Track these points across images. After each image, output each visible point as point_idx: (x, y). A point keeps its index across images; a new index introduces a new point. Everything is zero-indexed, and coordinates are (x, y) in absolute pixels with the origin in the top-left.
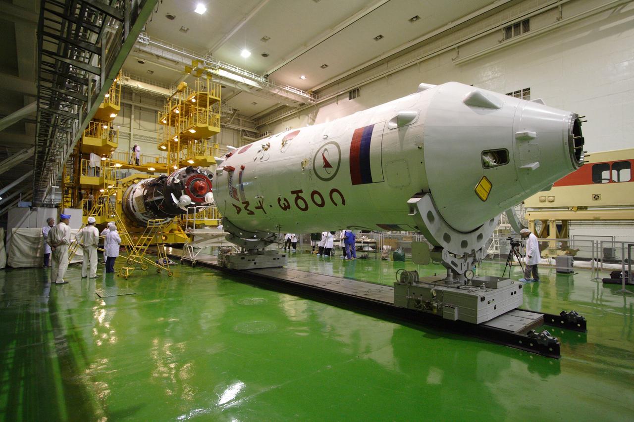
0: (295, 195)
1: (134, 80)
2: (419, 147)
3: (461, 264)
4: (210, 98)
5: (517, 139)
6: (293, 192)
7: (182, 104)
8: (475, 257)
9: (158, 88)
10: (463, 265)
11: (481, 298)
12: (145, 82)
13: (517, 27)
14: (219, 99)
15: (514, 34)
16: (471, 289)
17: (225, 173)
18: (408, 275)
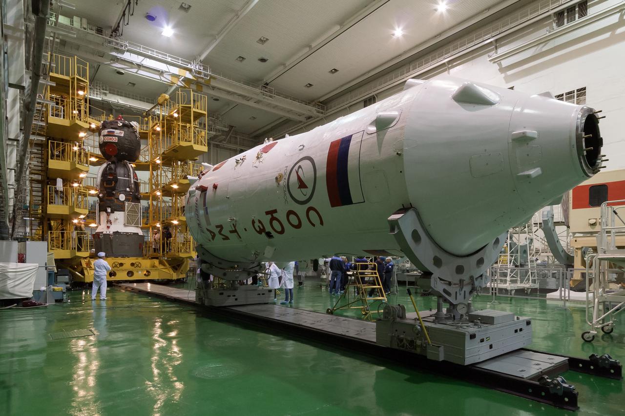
0: (269, 216)
1: (113, 94)
2: (397, 154)
3: (456, 292)
4: (194, 112)
5: (513, 140)
6: (267, 213)
7: (163, 120)
8: (473, 284)
9: (142, 103)
10: (458, 294)
11: (470, 335)
12: (126, 97)
13: (571, 11)
14: (206, 113)
15: (568, 21)
16: (460, 325)
17: (198, 193)
18: (390, 309)
